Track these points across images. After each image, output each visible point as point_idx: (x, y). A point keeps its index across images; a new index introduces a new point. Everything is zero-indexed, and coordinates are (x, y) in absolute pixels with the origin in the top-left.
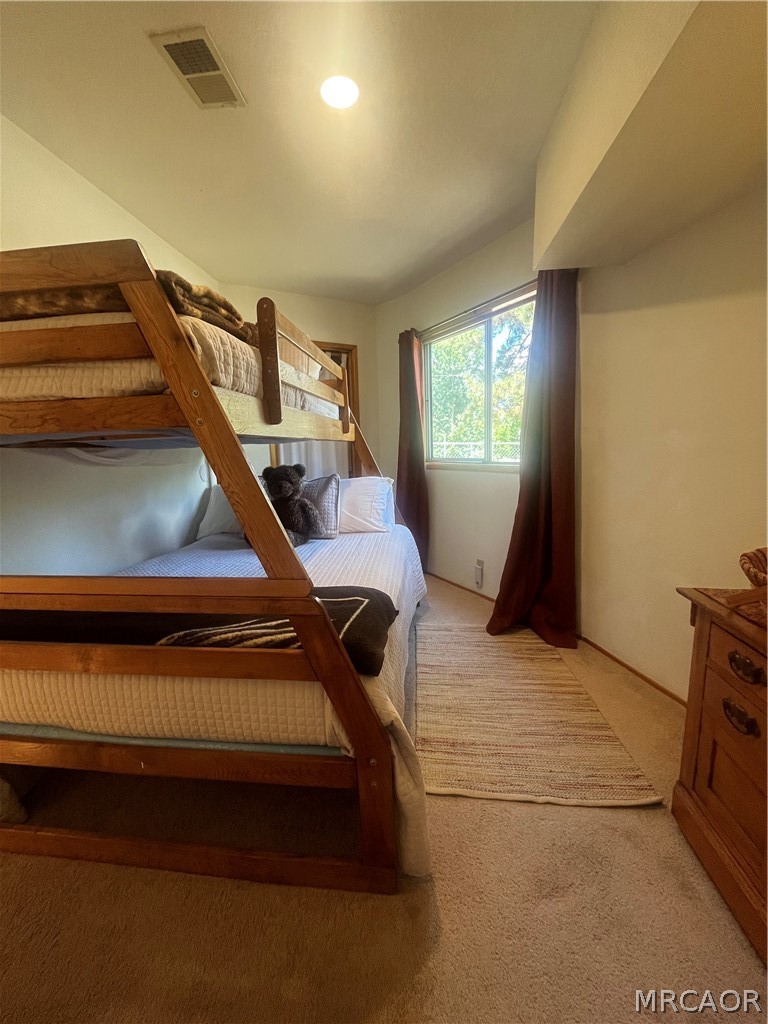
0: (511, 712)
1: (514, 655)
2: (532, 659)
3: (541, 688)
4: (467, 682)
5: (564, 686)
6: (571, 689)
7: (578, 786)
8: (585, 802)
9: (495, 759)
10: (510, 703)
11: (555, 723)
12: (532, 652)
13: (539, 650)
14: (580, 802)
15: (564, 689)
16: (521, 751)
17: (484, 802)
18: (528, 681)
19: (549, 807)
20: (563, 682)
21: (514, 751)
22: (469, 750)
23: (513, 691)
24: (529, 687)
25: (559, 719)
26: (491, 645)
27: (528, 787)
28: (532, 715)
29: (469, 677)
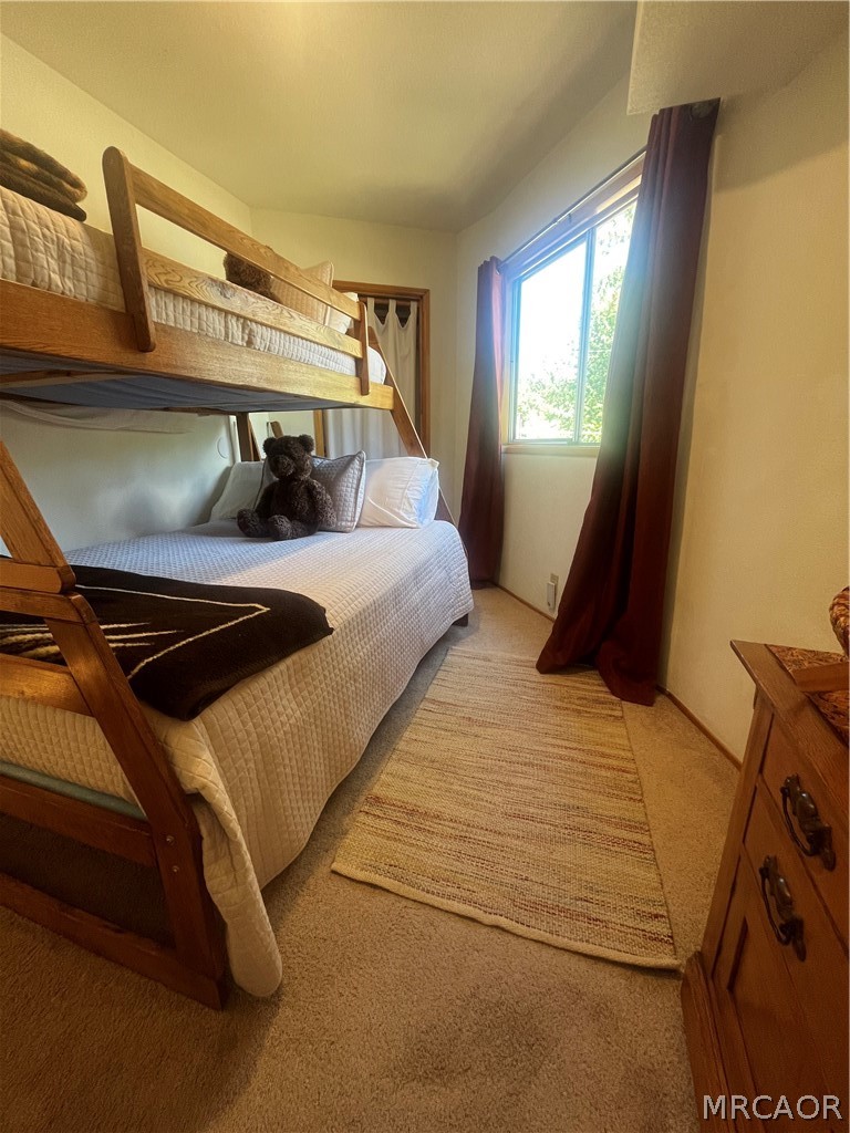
0: (513, 781)
1: (559, 704)
2: (579, 712)
3: (573, 754)
4: (476, 730)
5: (609, 756)
6: (614, 763)
7: (557, 911)
8: (553, 939)
9: (455, 845)
10: (519, 768)
11: (567, 808)
12: (585, 702)
13: (597, 701)
14: (546, 937)
15: (604, 761)
16: (497, 840)
17: (410, 904)
18: (559, 742)
19: (495, 934)
20: (608, 751)
21: (490, 837)
22: (427, 824)
23: (532, 752)
24: (556, 750)
25: (576, 803)
26: (533, 685)
27: (482, 896)
28: (542, 790)
29: (484, 724)
